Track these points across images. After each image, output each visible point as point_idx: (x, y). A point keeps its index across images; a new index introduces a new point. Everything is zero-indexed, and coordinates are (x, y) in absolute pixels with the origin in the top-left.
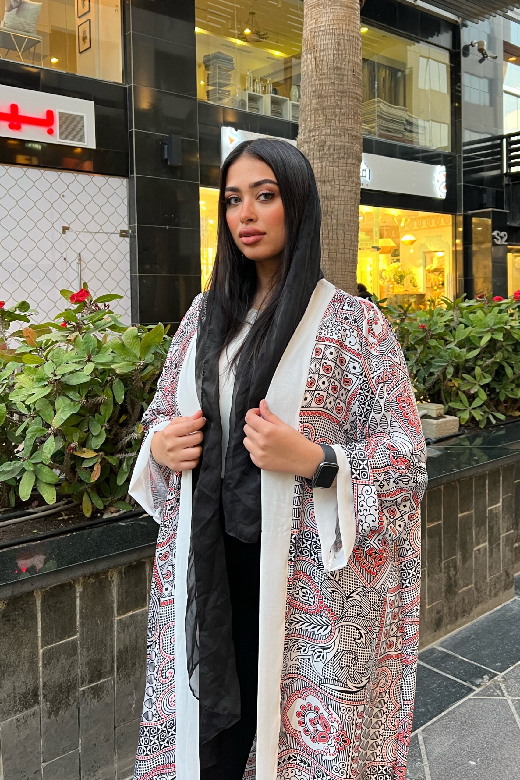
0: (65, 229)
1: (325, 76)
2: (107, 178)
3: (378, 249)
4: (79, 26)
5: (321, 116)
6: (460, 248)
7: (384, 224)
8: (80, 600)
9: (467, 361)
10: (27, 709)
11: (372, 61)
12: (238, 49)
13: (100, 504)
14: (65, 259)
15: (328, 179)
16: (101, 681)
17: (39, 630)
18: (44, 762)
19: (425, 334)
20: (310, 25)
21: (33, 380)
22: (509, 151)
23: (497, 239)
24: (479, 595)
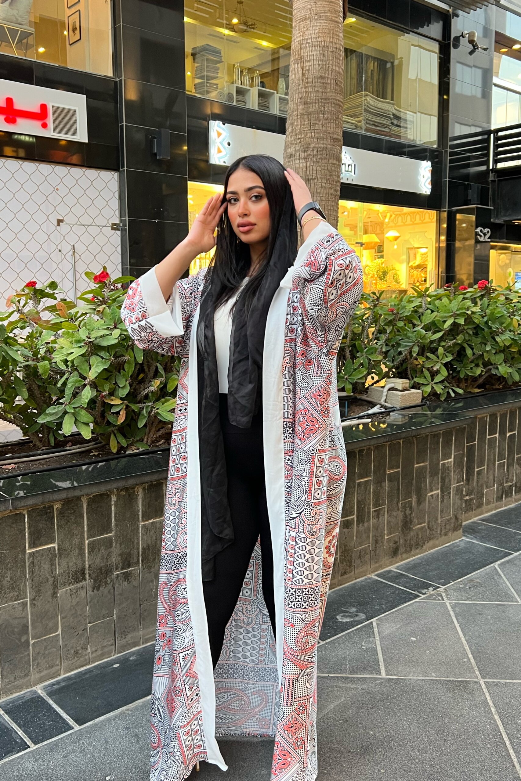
0: (60, 222)
1: (311, 84)
2: (99, 172)
3: (362, 245)
4: (68, 17)
5: (306, 120)
6: (443, 245)
7: (369, 220)
8: (115, 507)
9: (432, 342)
10: (77, 582)
11: (360, 53)
12: (227, 39)
13: (124, 443)
14: (60, 251)
15: (311, 177)
16: (131, 569)
17: (86, 526)
18: (90, 623)
19: (393, 317)
20: (297, 37)
21: (71, 343)
22: (496, 146)
23: (481, 236)
24: (431, 532)
